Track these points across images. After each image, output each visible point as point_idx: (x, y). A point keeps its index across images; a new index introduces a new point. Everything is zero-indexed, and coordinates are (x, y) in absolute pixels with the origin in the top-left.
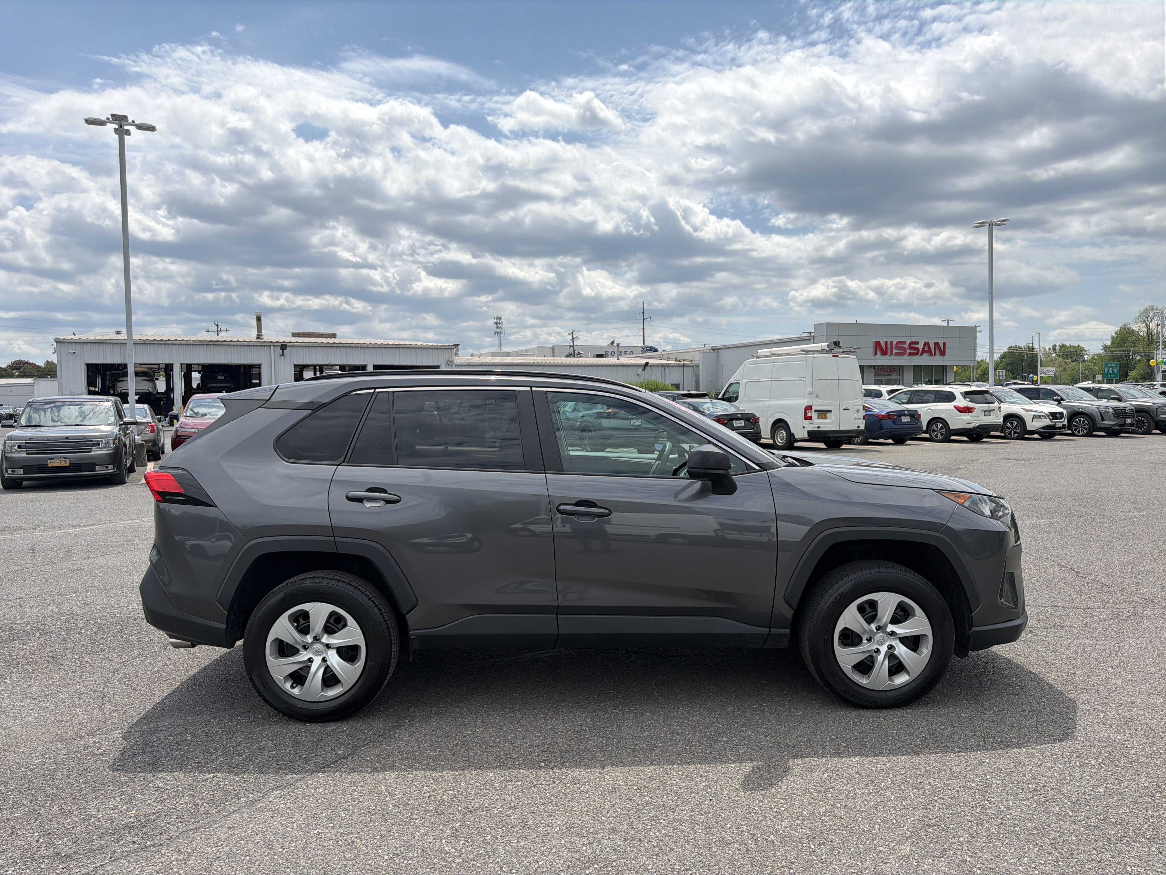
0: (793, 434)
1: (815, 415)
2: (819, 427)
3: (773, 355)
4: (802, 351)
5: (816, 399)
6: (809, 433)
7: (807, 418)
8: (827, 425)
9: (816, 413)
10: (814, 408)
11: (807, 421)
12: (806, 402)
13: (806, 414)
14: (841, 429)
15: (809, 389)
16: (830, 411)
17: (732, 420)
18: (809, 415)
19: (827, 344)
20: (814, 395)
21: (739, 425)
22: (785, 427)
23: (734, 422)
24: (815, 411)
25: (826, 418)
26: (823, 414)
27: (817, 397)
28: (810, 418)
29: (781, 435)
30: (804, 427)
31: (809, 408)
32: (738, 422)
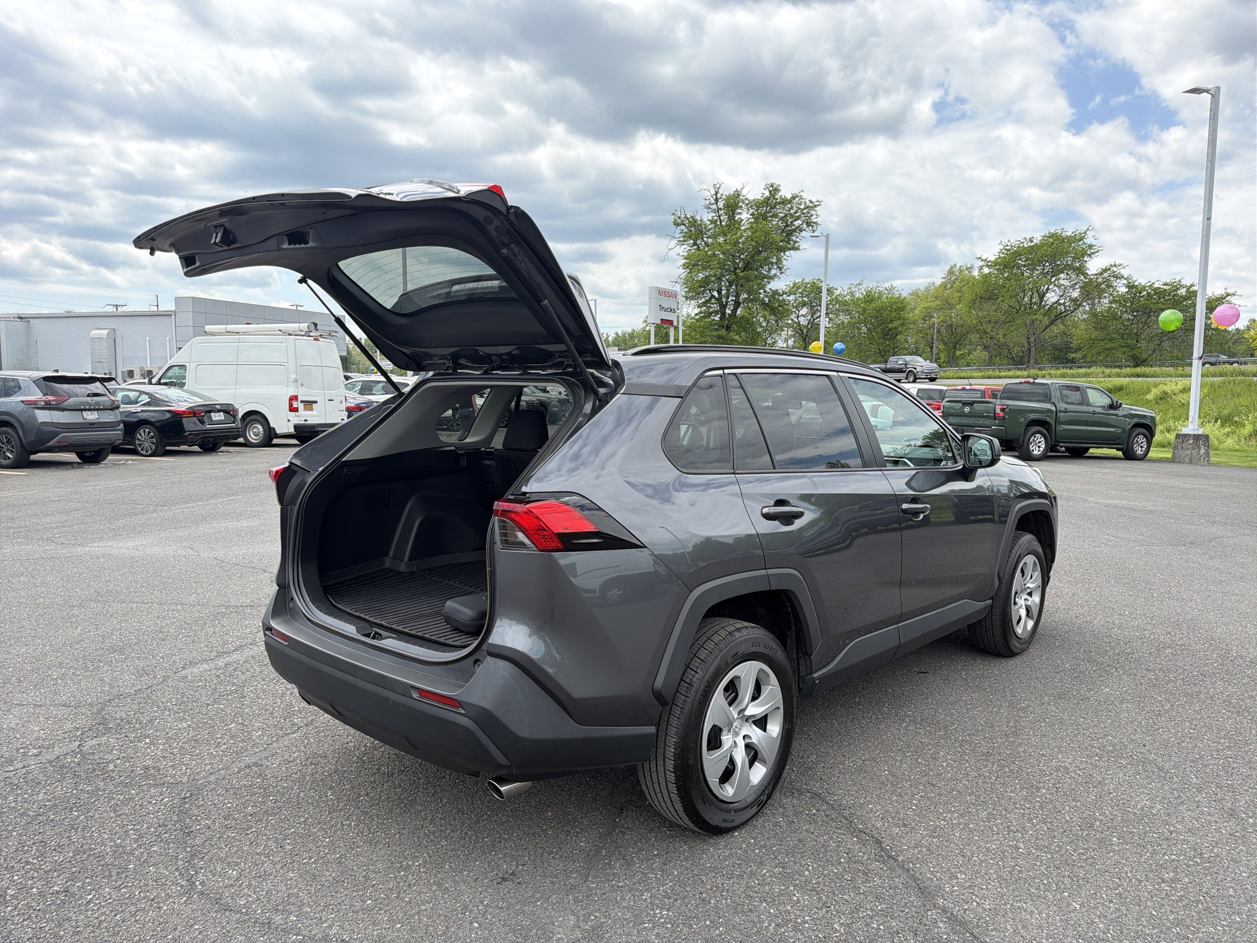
0: (274, 429)
1: (301, 407)
2: (306, 420)
3: (229, 332)
4: (280, 330)
5: (302, 388)
6: (296, 427)
7: (293, 409)
8: (313, 417)
9: (302, 404)
10: (300, 399)
11: (293, 414)
12: (292, 392)
13: (291, 405)
14: (328, 422)
15: (294, 376)
16: (316, 402)
17: (210, 412)
18: (295, 406)
19: (306, 325)
20: (299, 383)
21: (217, 418)
22: (262, 420)
23: (212, 414)
24: (302, 402)
25: (312, 410)
26: (309, 404)
27: (302, 385)
28: (296, 410)
29: (255, 430)
30: (289, 421)
31: (294, 398)
32: (217, 414)
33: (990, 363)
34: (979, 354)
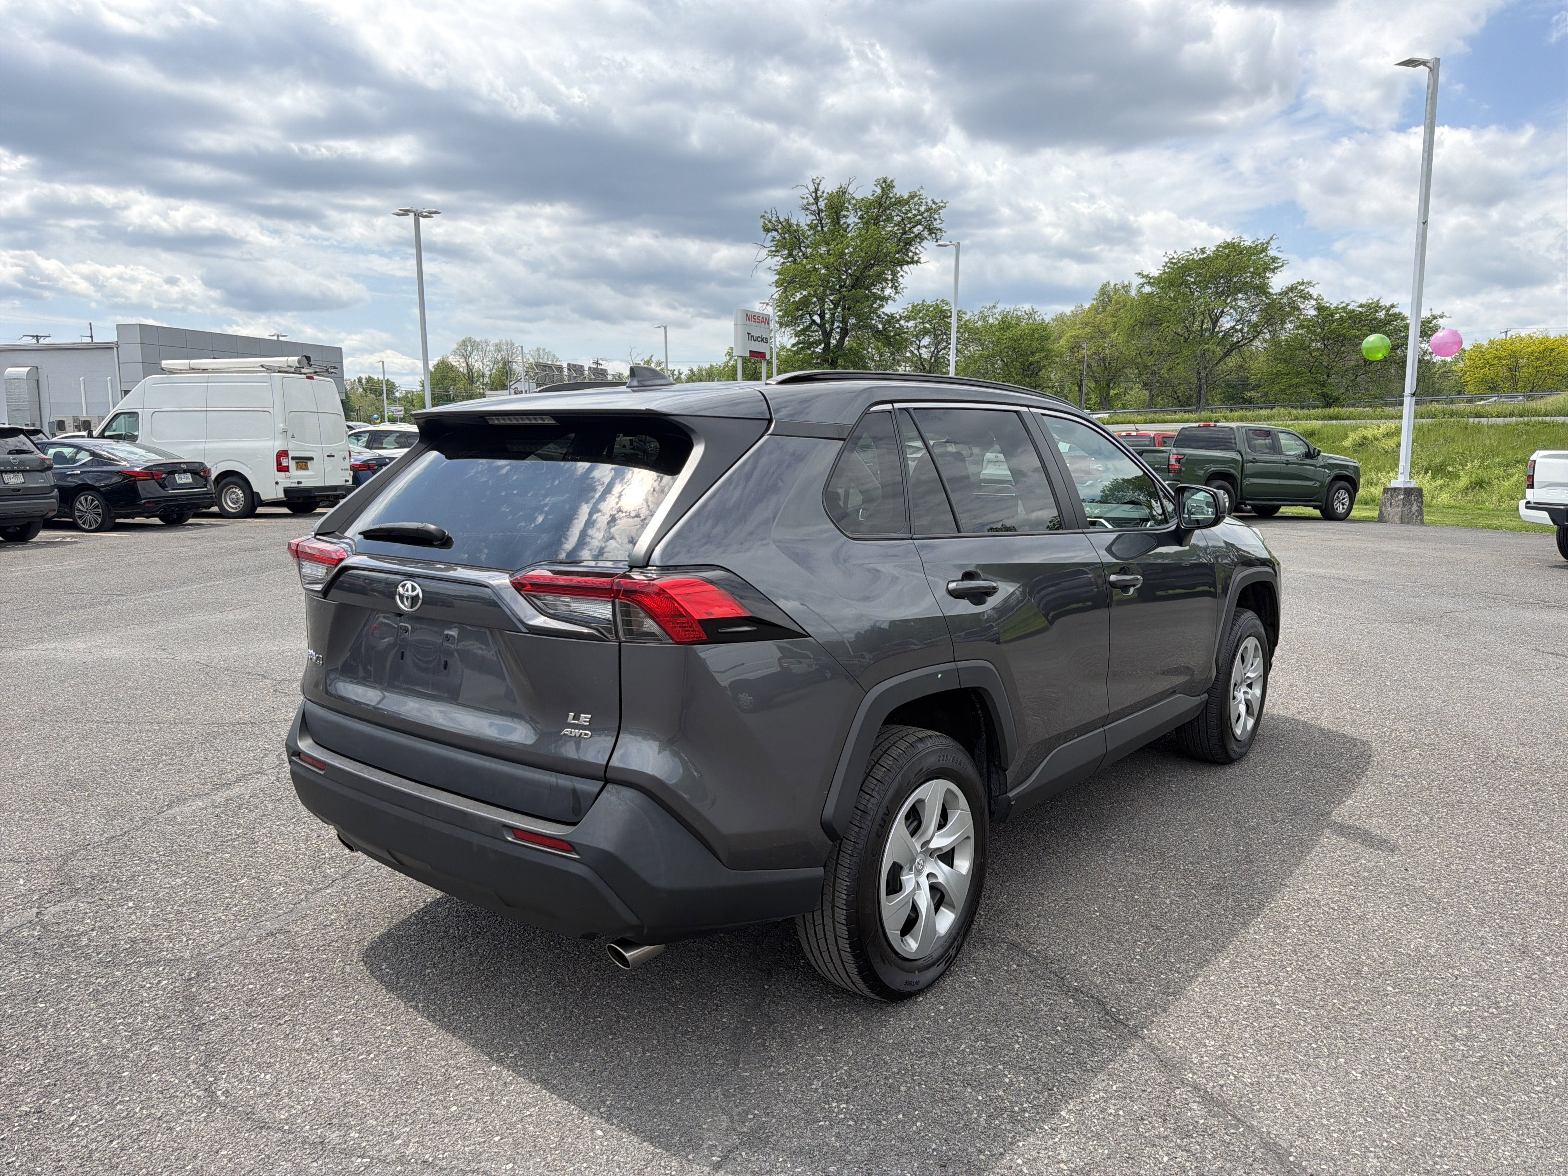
0: (258, 494)
1: (292, 465)
2: (299, 483)
3: (193, 370)
4: (262, 366)
5: (293, 441)
6: (287, 491)
7: (282, 468)
8: (309, 478)
9: (294, 462)
10: (291, 454)
11: (283, 474)
12: (279, 446)
13: (279, 463)
14: (327, 484)
15: (281, 425)
16: (311, 459)
17: (173, 473)
18: (284, 464)
19: (296, 358)
20: (290, 434)
21: (183, 481)
22: (241, 482)
23: (177, 476)
24: (293, 458)
25: (306, 469)
26: (303, 462)
27: (293, 437)
28: (286, 469)
29: (233, 496)
30: (277, 483)
31: (283, 454)
32: (182, 476)
33: (1151, 404)
34: (1138, 393)
